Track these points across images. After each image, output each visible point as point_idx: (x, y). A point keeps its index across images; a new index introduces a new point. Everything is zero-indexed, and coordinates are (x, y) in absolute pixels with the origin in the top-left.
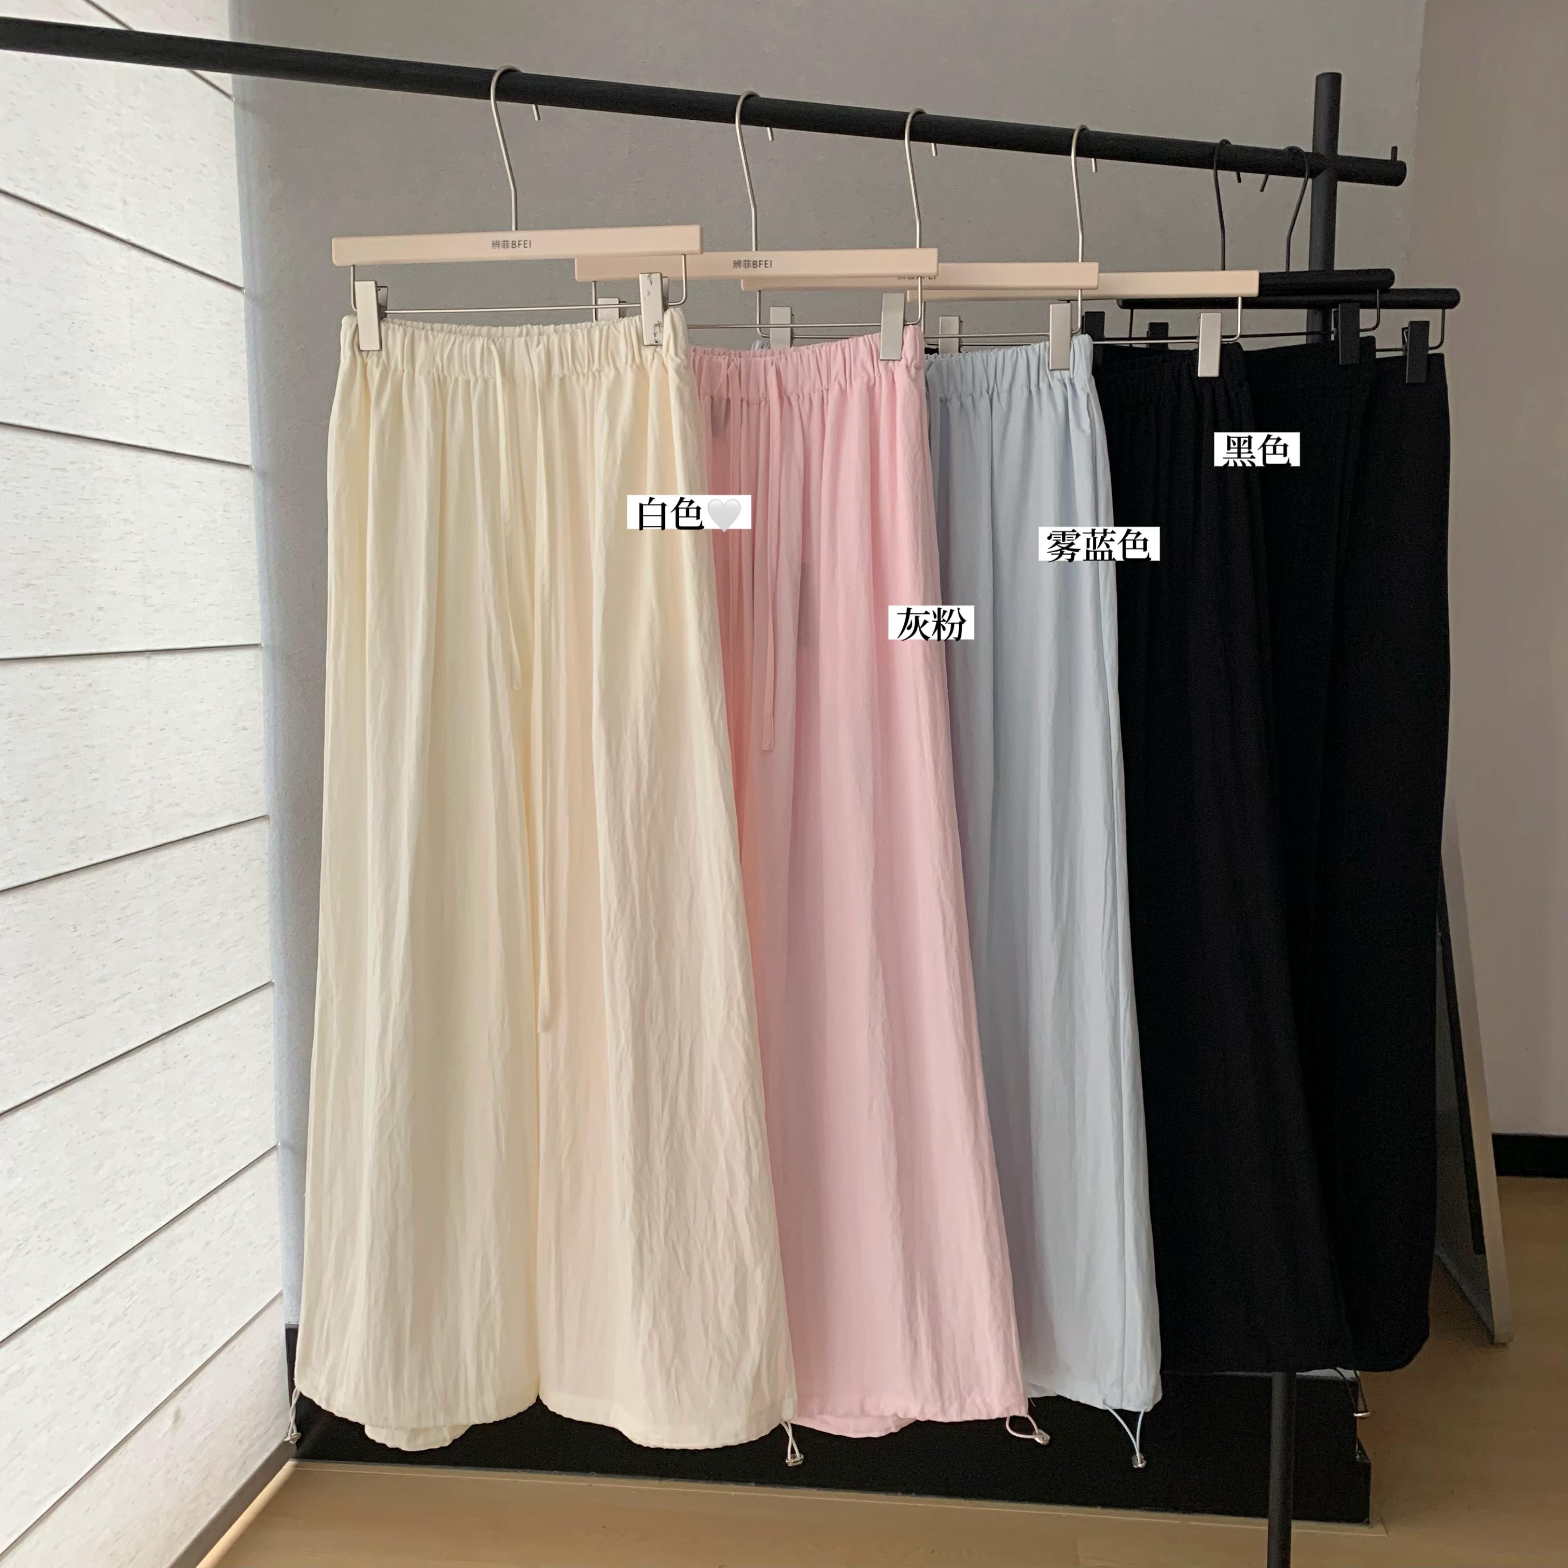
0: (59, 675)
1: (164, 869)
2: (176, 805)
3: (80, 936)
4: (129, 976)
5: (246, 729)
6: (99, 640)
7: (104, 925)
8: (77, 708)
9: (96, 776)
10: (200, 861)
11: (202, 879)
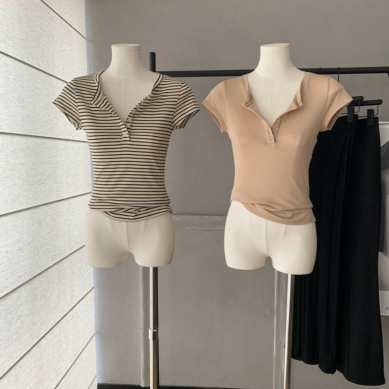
1: (72, 260)
4: (65, 293)
8: (53, 217)
9: (57, 236)
10: (79, 256)
11: (80, 261)
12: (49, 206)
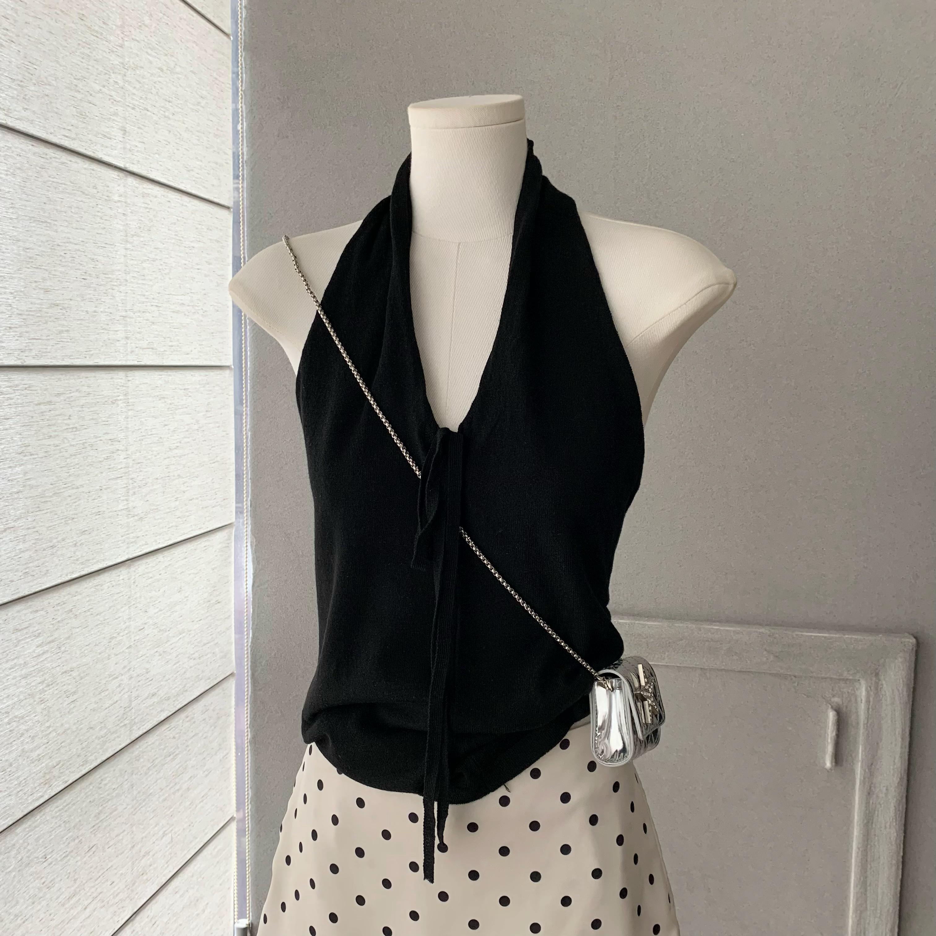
0: (37, 611)
1: (138, 760)
2: (153, 695)
3: (51, 863)
4: (102, 877)
5: (219, 603)
6: (82, 563)
7: (77, 841)
8: (56, 638)
9: (75, 697)
10: (174, 738)
11: (175, 754)
12: (37, 603)
